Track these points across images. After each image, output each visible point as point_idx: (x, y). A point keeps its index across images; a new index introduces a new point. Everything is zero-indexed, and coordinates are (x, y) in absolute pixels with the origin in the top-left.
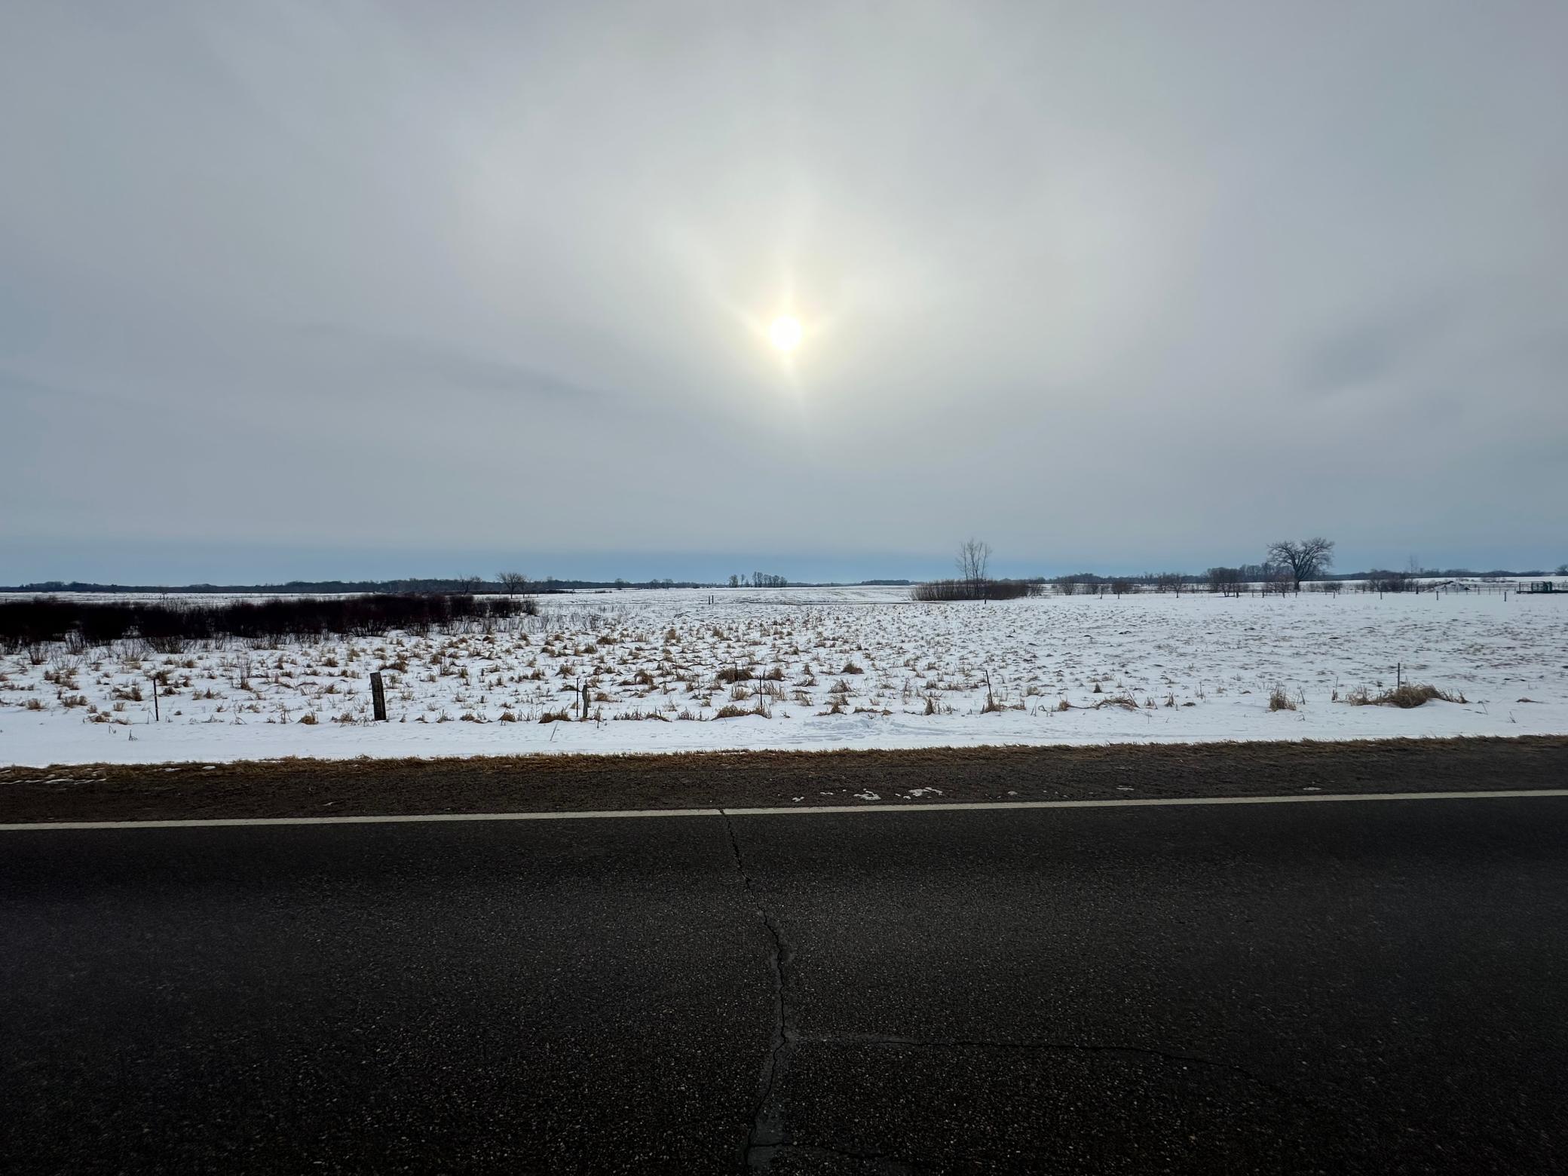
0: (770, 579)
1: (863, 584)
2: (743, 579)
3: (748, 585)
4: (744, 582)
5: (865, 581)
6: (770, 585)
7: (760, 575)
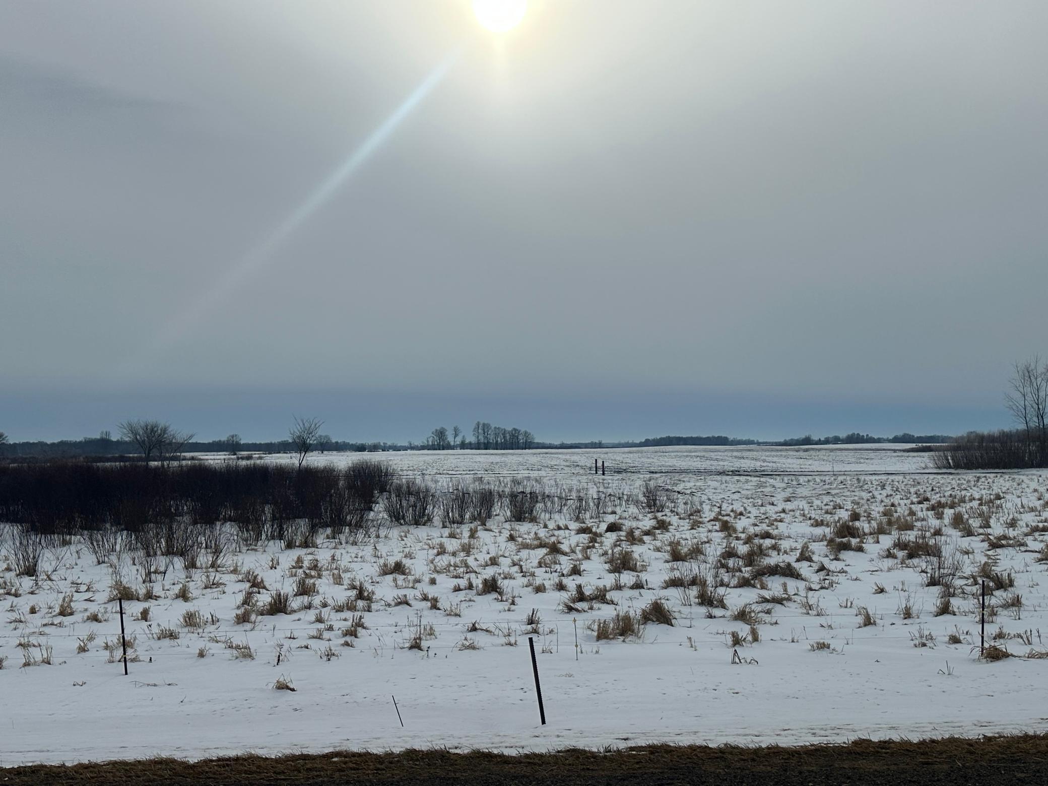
0: (504, 434)
1: (647, 443)
2: (456, 435)
3: (463, 446)
4: (459, 440)
5: (651, 438)
6: (504, 446)
7: (486, 427)
